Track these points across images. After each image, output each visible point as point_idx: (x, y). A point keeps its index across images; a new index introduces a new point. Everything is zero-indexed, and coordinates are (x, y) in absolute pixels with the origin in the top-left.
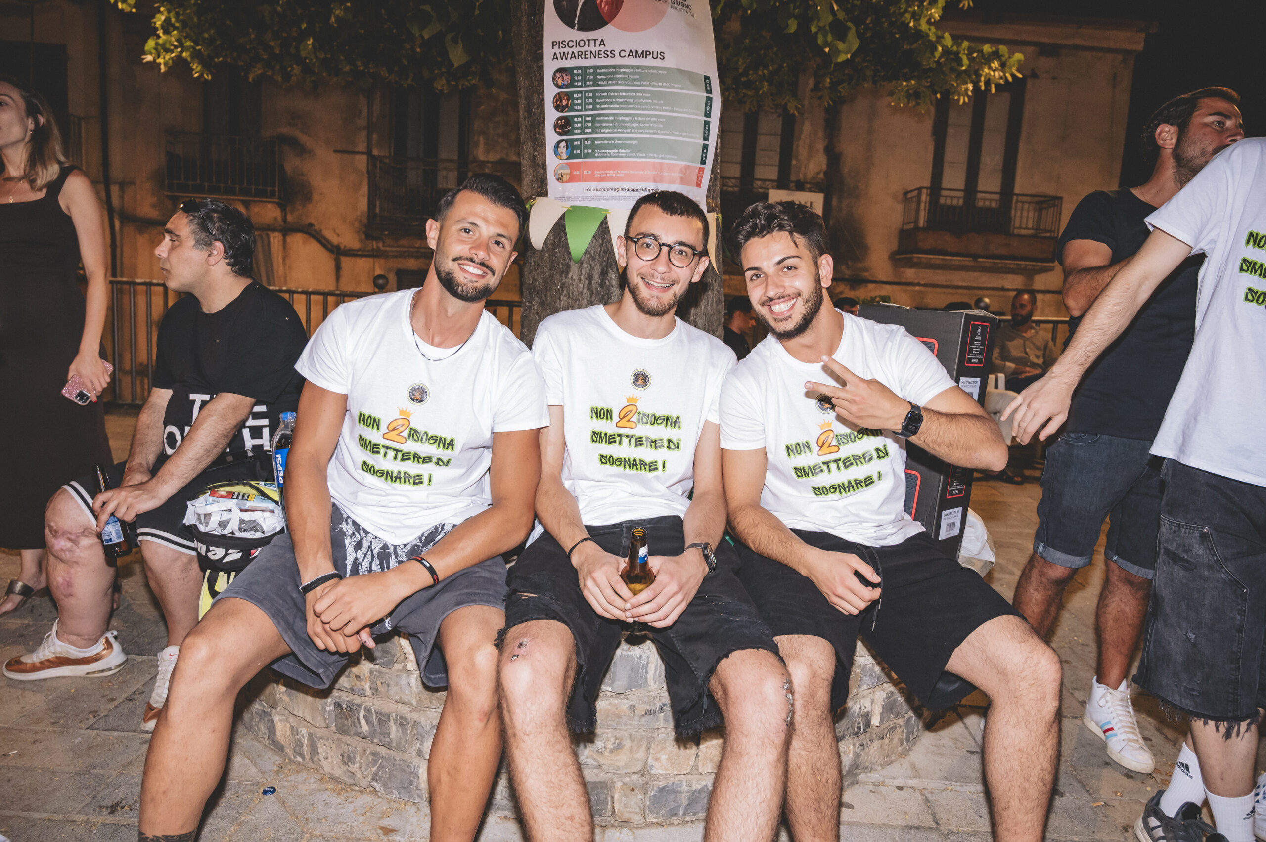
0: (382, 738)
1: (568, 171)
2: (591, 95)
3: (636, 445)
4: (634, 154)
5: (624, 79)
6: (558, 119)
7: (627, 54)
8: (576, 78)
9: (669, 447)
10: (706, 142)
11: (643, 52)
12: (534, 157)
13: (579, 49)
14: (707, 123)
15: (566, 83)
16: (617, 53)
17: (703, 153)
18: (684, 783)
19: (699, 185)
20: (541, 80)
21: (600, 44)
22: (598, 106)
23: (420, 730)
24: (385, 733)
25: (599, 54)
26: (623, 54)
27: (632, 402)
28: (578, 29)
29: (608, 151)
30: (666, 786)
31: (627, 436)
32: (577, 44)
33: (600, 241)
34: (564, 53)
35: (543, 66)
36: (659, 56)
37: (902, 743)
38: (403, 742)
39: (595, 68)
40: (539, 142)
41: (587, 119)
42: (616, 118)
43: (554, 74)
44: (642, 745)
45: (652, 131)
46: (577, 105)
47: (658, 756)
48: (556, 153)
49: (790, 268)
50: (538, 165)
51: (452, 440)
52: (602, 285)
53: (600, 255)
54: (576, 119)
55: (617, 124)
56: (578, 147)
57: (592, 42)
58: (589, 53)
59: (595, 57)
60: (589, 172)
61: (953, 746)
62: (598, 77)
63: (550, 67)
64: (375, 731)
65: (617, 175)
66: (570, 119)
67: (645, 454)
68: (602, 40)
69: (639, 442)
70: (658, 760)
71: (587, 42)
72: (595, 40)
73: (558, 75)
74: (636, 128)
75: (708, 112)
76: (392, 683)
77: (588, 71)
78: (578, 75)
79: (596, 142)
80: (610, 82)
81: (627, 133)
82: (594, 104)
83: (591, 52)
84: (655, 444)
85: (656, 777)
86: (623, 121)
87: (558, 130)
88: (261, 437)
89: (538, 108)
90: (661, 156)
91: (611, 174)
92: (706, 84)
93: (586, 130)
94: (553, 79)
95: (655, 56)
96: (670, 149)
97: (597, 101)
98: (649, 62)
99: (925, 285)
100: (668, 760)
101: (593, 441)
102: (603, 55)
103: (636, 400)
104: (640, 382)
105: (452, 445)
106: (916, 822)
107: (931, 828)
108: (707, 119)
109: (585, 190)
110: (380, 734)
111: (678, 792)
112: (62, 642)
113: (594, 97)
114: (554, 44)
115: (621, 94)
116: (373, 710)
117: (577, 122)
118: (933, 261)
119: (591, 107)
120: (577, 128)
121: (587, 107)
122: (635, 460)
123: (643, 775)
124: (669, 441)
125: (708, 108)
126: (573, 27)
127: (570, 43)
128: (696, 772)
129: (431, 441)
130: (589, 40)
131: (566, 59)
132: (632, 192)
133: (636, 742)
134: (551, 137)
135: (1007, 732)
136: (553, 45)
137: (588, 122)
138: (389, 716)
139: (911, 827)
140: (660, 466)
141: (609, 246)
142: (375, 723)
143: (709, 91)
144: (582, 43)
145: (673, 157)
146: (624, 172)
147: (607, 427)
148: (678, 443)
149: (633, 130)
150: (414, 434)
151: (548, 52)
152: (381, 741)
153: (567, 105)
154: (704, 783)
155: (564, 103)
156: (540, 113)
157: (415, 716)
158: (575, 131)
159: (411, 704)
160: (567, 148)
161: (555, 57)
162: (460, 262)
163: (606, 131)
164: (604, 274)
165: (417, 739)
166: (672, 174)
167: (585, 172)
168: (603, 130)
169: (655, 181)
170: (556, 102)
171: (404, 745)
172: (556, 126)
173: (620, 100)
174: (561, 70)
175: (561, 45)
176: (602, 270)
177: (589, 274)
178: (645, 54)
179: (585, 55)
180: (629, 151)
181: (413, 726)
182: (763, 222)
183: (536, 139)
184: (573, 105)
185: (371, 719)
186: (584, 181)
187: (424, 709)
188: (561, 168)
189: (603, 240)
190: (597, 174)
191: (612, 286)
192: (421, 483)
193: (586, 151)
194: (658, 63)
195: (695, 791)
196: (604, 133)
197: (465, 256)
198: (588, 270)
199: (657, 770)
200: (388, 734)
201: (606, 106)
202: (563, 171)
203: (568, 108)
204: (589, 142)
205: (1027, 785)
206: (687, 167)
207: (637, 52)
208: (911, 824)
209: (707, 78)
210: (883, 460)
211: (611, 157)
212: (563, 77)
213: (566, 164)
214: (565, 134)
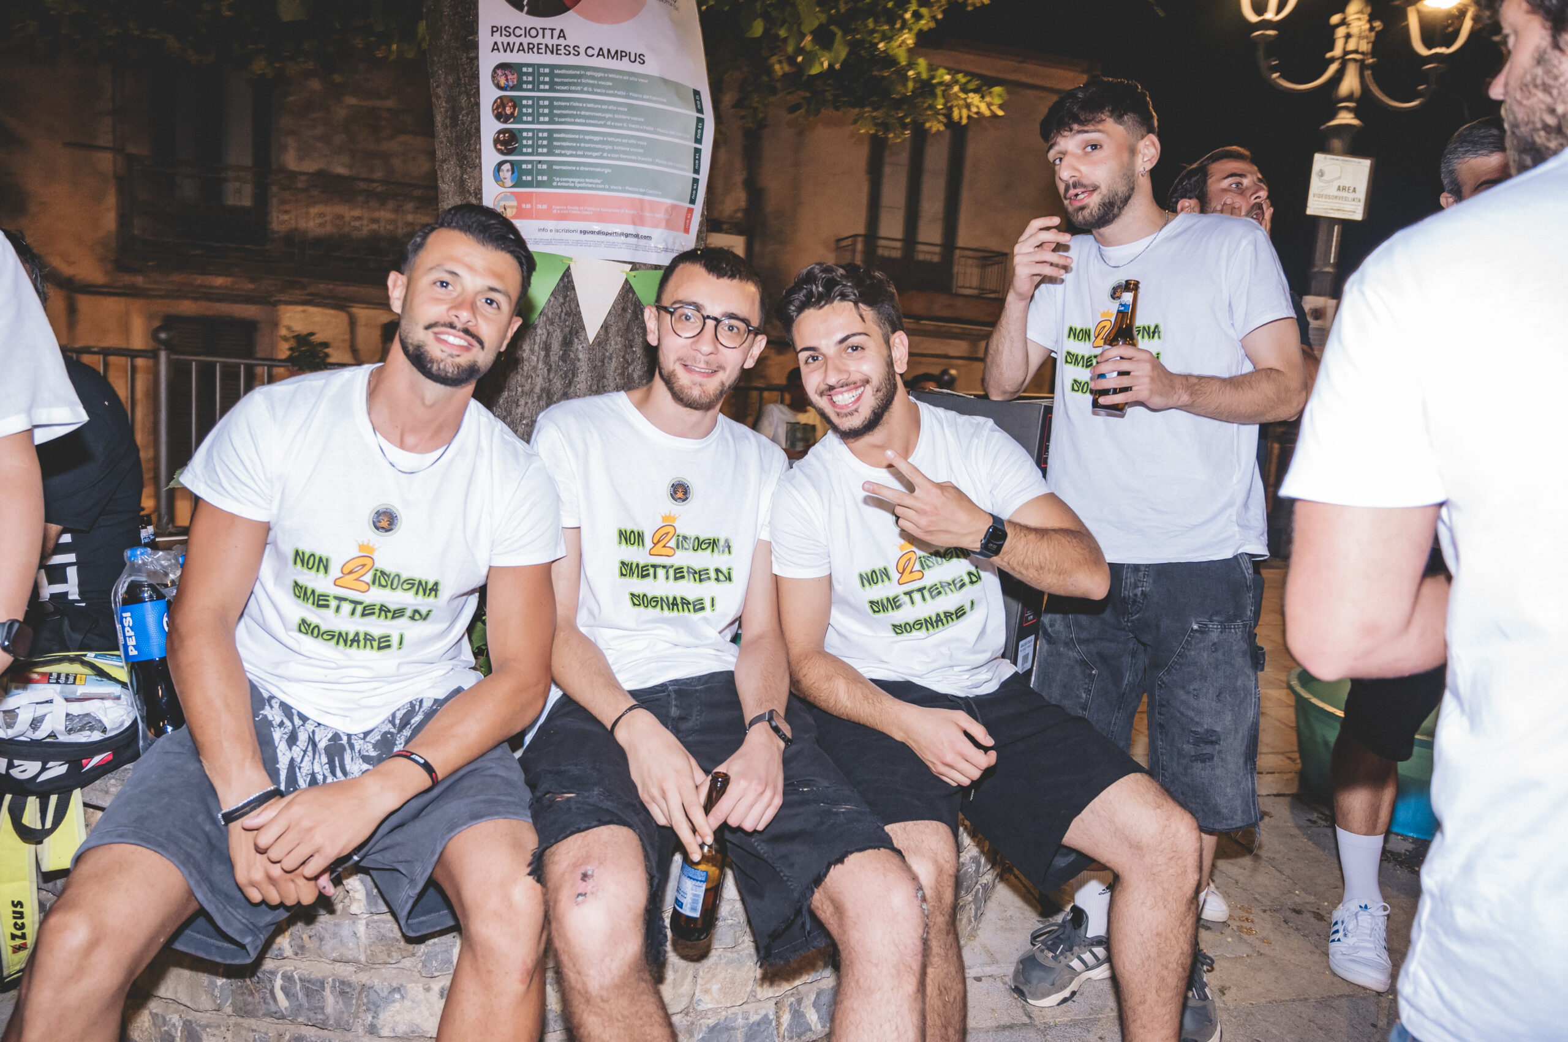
0: (311, 1014)
1: (515, 203)
2: (546, 103)
3: (676, 579)
4: (607, 187)
5: (593, 86)
6: (499, 132)
7: (596, 52)
8: (525, 78)
9: (717, 579)
10: (696, 176)
11: (617, 52)
12: (462, 182)
13: (529, 39)
14: (697, 151)
15: (511, 84)
16: (582, 50)
17: (693, 189)
18: (740, 1016)
19: (687, 230)
20: (475, 76)
21: (559, 37)
22: (556, 119)
23: (373, 996)
24: (316, 1008)
25: (557, 50)
26: (590, 52)
27: (669, 522)
28: (528, 13)
29: (571, 180)
30: (717, 1024)
31: (664, 567)
32: (527, 32)
33: (561, 300)
34: (508, 44)
35: (477, 58)
36: (638, 59)
37: (970, 921)
38: (345, 1016)
39: (553, 67)
40: (469, 159)
41: (540, 135)
42: (581, 137)
43: (494, 71)
44: (687, 975)
45: (629, 157)
46: (528, 115)
47: (708, 986)
48: (497, 178)
49: (855, 348)
50: (469, 191)
51: (436, 584)
52: (564, 358)
53: (560, 318)
54: (525, 134)
55: (582, 145)
56: (528, 172)
57: (548, 33)
58: (543, 46)
59: (552, 52)
60: (545, 207)
61: (1022, 917)
62: (556, 80)
63: (487, 61)
64: (300, 1006)
65: (583, 212)
66: (517, 133)
67: (688, 589)
68: (562, 31)
69: (679, 574)
70: (707, 991)
71: (541, 32)
72: (552, 30)
73: (499, 72)
74: (609, 151)
75: (698, 137)
76: (327, 936)
77: (541, 70)
78: (527, 74)
79: (555, 167)
80: (573, 88)
81: (597, 157)
82: (551, 115)
83: (547, 46)
84: (700, 575)
85: (703, 1014)
86: (590, 141)
87: (499, 147)
88: (65, 580)
89: (467, 114)
90: (641, 190)
91: (575, 210)
92: (696, 100)
93: (540, 150)
94: (493, 77)
95: (633, 59)
96: (654, 182)
97: (555, 111)
98: (624, 65)
100: (720, 989)
101: (622, 574)
102: (563, 51)
103: (674, 519)
104: (680, 495)
105: (436, 590)
106: (1006, 1020)
107: (1025, 1025)
108: (698, 146)
109: (540, 230)
110: (308, 1009)
111: (733, 1028)
113: (551, 107)
114: (494, 30)
115: (589, 105)
116: (296, 977)
117: (528, 138)
119: (547, 119)
120: (527, 146)
121: (541, 119)
122: (675, 599)
123: (687, 1014)
124: (717, 571)
125: (699, 131)
126: (521, 10)
127: (517, 30)
128: (752, 999)
129: (406, 586)
130: (544, 29)
131: (512, 51)
132: (604, 236)
133: (679, 974)
134: (490, 156)
136: (493, 32)
137: (543, 138)
138: (322, 984)
139: (1004, 1028)
140: (707, 604)
141: (573, 306)
142: (300, 995)
143: (700, 110)
144: (534, 32)
145: (657, 192)
146: (593, 209)
147: (638, 555)
148: (729, 573)
149: (605, 155)
150: (382, 579)
151: (485, 39)
152: (309, 1020)
153: (512, 114)
154: (763, 1012)
155: (508, 111)
156: (472, 122)
157: (363, 978)
158: (524, 150)
159: (357, 962)
160: (513, 172)
161: (495, 47)
162: (436, 330)
163: (568, 152)
164: (567, 343)
165: (368, 1010)
166: (656, 215)
167: (539, 206)
168: (563, 152)
169: (634, 223)
170: (497, 108)
171: (348, 1021)
172: (496, 141)
173: (587, 113)
174: (503, 66)
175: (504, 32)
176: (565, 338)
177: (545, 343)
178: (619, 55)
179: (538, 49)
180: (599, 181)
181: (360, 993)
182: (820, 289)
183: (465, 157)
184: (521, 114)
185: (293, 991)
186: (537, 218)
187: (378, 966)
188: (502, 199)
189: (565, 297)
190: (556, 209)
191: (579, 360)
192: (389, 646)
193: (540, 178)
194: (636, 68)
195: (753, 1024)
196: (565, 155)
197: (442, 322)
198: (544, 338)
199: (706, 1003)
200: (322, 1008)
201: (568, 120)
202: (507, 204)
203: (514, 117)
204: (545, 167)
205: (1166, 973)
206: (674, 207)
207: (609, 51)
208: (1002, 1023)
209: (696, 93)
210: (976, 586)
211: (574, 188)
212: (506, 76)
213: (511, 193)
214: (510, 152)
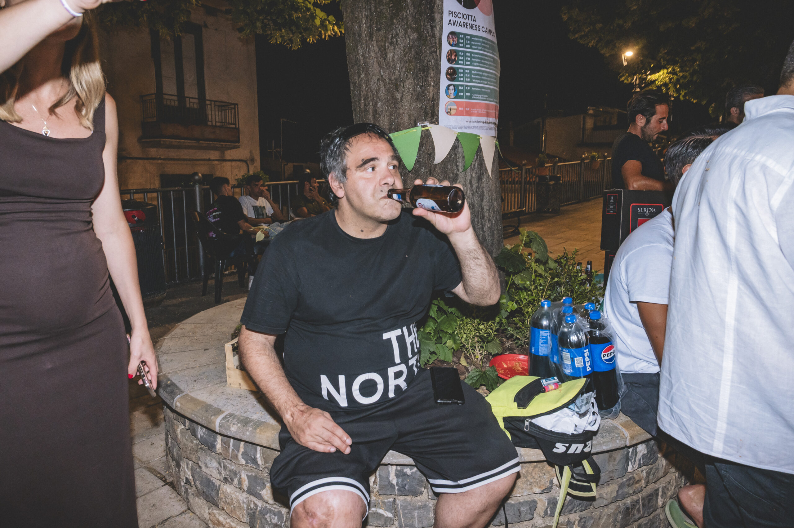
1: (456, 107)
2: (469, 55)
4: (489, 99)
5: (485, 47)
6: (449, 69)
7: (485, 30)
13: (463, 20)
15: (455, 43)
16: (481, 28)
20: (440, 37)
21: (474, 20)
22: (473, 63)
25: (473, 27)
26: (483, 29)
28: (463, 6)
29: (478, 95)
32: (462, 16)
34: (455, 21)
35: (442, 27)
39: (471, 36)
41: (466, 71)
42: (482, 73)
43: (448, 35)
46: (461, 60)
48: (447, 94)
54: (460, 70)
55: (482, 77)
56: (462, 91)
57: (470, 17)
58: (468, 24)
59: (471, 28)
62: (472, 43)
65: (482, 112)
66: (456, 70)
68: (474, 17)
71: (467, 16)
73: (450, 36)
77: (467, 37)
79: (473, 89)
80: (478, 48)
81: (486, 84)
82: (471, 61)
87: (448, 77)
90: (494, 100)
93: (466, 79)
94: (448, 39)
95: (493, 34)
97: (473, 59)
98: (491, 37)
102: (475, 28)
109: (466, 121)
113: (471, 57)
114: (450, 12)
115: (483, 57)
118: (173, 143)
119: (469, 63)
121: (467, 63)
126: (461, 4)
127: (459, 14)
130: (469, 15)
132: (488, 124)
136: (449, 14)
137: (468, 73)
144: (465, 17)
149: (489, 83)
151: (446, 18)
153: (455, 59)
155: (453, 58)
160: (455, 91)
161: (450, 23)
163: (478, 81)
164: (479, 179)
167: (466, 109)
168: (476, 81)
170: (449, 56)
172: (447, 73)
173: (482, 61)
174: (452, 33)
175: (454, 15)
178: (490, 32)
179: (467, 25)
180: (487, 96)
188: (449, 105)
190: (473, 110)
193: (466, 94)
196: (476, 83)
201: (476, 64)
202: (452, 107)
203: (456, 61)
204: (469, 88)
211: (479, 100)
212: (453, 39)
213: (453, 101)
214: (453, 80)
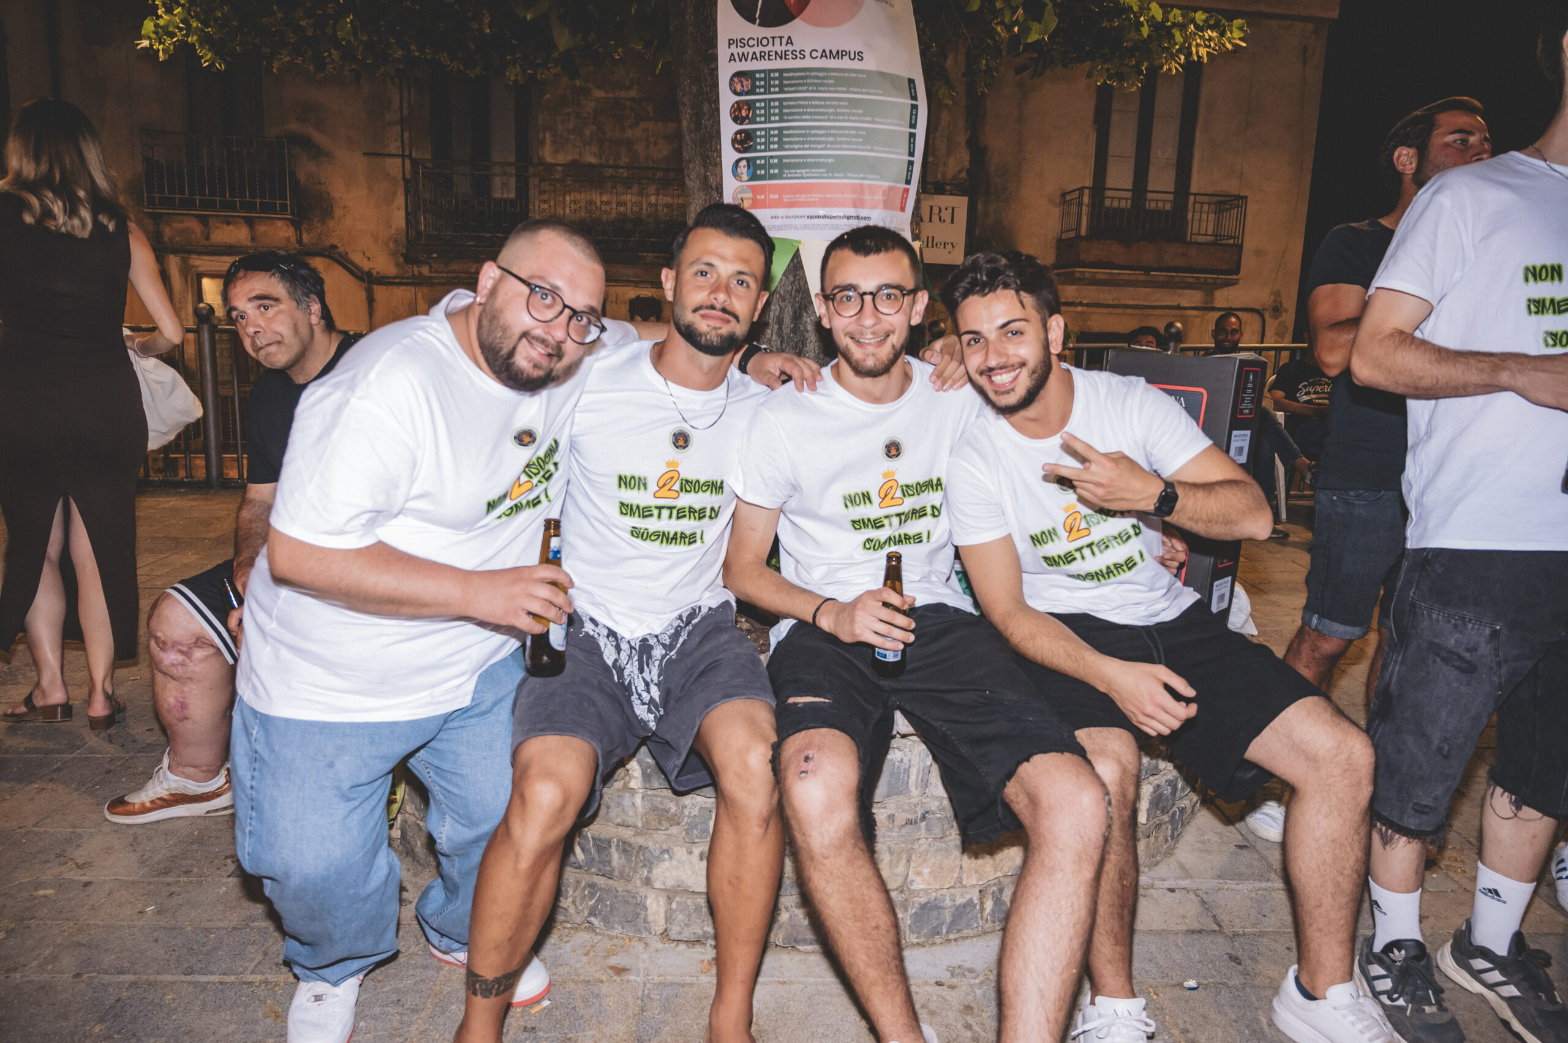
0: (601, 866)
1: (750, 195)
2: (777, 104)
4: (831, 175)
5: (817, 85)
6: (736, 133)
7: (819, 54)
8: (758, 83)
9: (933, 516)
10: (911, 159)
11: (838, 52)
12: (706, 178)
13: (761, 48)
14: (912, 136)
15: (746, 89)
16: (807, 54)
17: (908, 171)
18: (948, 898)
19: (903, 209)
20: (715, 85)
21: (787, 43)
22: (786, 118)
23: (648, 855)
24: (605, 862)
25: (786, 55)
26: (814, 54)
27: (890, 477)
28: (760, 25)
29: (798, 171)
30: (928, 903)
32: (759, 42)
33: (791, 279)
34: (743, 54)
35: (716, 68)
36: (857, 57)
37: (1166, 841)
38: (627, 870)
39: (781, 71)
40: (712, 159)
41: (772, 132)
42: (808, 131)
43: (732, 79)
44: (901, 858)
45: (850, 147)
47: (920, 869)
48: (735, 174)
49: (1015, 333)
50: (711, 187)
51: (722, 483)
52: (795, 330)
53: (791, 295)
54: (758, 133)
55: (809, 139)
56: (761, 167)
57: (777, 41)
58: (773, 54)
59: (781, 58)
60: (777, 196)
61: (1220, 841)
62: (785, 82)
63: (725, 71)
64: (593, 859)
65: (810, 200)
66: (752, 133)
68: (789, 38)
70: (919, 874)
71: (771, 40)
72: (781, 38)
73: (736, 80)
74: (832, 143)
75: (913, 122)
76: (612, 805)
77: (772, 75)
78: (760, 79)
79: (784, 161)
80: (800, 88)
81: (821, 149)
82: (781, 114)
83: (776, 53)
84: (918, 513)
85: (916, 893)
86: (816, 135)
87: (737, 146)
89: (709, 119)
90: (861, 176)
91: (802, 198)
92: (910, 89)
93: (772, 146)
94: (730, 84)
95: (852, 57)
96: (872, 167)
97: (785, 111)
98: (845, 63)
99: (1088, 305)
100: (930, 873)
102: (791, 55)
103: (893, 474)
104: (893, 452)
105: (721, 489)
106: (1196, 926)
107: (1215, 931)
108: (913, 131)
109: (772, 218)
110: (599, 862)
111: (942, 908)
112: (177, 775)
113: (781, 107)
114: (731, 42)
115: (814, 103)
116: (590, 836)
117: (761, 137)
118: (1098, 276)
119: (777, 118)
120: (760, 144)
121: (773, 118)
123: (902, 892)
124: (932, 507)
125: (914, 117)
126: (753, 22)
127: (751, 41)
128: (959, 885)
129: (704, 489)
130: (773, 38)
131: (746, 60)
132: (828, 220)
133: (895, 856)
134: (729, 155)
135: (1318, 823)
136: (730, 44)
137: (774, 136)
138: (609, 842)
139: (1193, 932)
140: (925, 537)
141: (802, 284)
142: (593, 850)
143: (914, 98)
144: (765, 42)
145: (875, 177)
146: (818, 196)
149: (829, 146)
150: (687, 485)
151: (723, 51)
152: (600, 871)
153: (747, 116)
154: (968, 897)
155: (744, 113)
156: (713, 126)
157: (640, 841)
158: (758, 147)
159: (635, 827)
160: (749, 168)
161: (732, 58)
162: (702, 311)
163: (796, 147)
164: (797, 317)
165: (644, 866)
166: (875, 198)
167: (772, 196)
168: (792, 147)
169: (855, 206)
170: (734, 112)
171: (629, 874)
172: (734, 141)
173: (812, 110)
174: (739, 74)
175: (739, 44)
176: (795, 313)
177: (778, 317)
178: (840, 54)
179: (769, 56)
180: (823, 170)
181: (638, 852)
182: (985, 278)
183: (708, 157)
184: (755, 115)
185: (587, 847)
186: (770, 207)
187: (651, 831)
188: (741, 192)
189: (795, 277)
190: (786, 198)
191: (808, 331)
193: (772, 171)
194: (856, 65)
195: (959, 905)
196: (793, 149)
197: (705, 305)
198: (777, 313)
199: (918, 884)
200: (610, 862)
201: (796, 117)
202: (744, 196)
203: (749, 119)
204: (776, 161)
205: (1340, 879)
206: (891, 189)
207: (831, 52)
208: (1192, 928)
209: (911, 82)
211: (802, 178)
212: (742, 83)
213: (748, 186)
214: (746, 150)
